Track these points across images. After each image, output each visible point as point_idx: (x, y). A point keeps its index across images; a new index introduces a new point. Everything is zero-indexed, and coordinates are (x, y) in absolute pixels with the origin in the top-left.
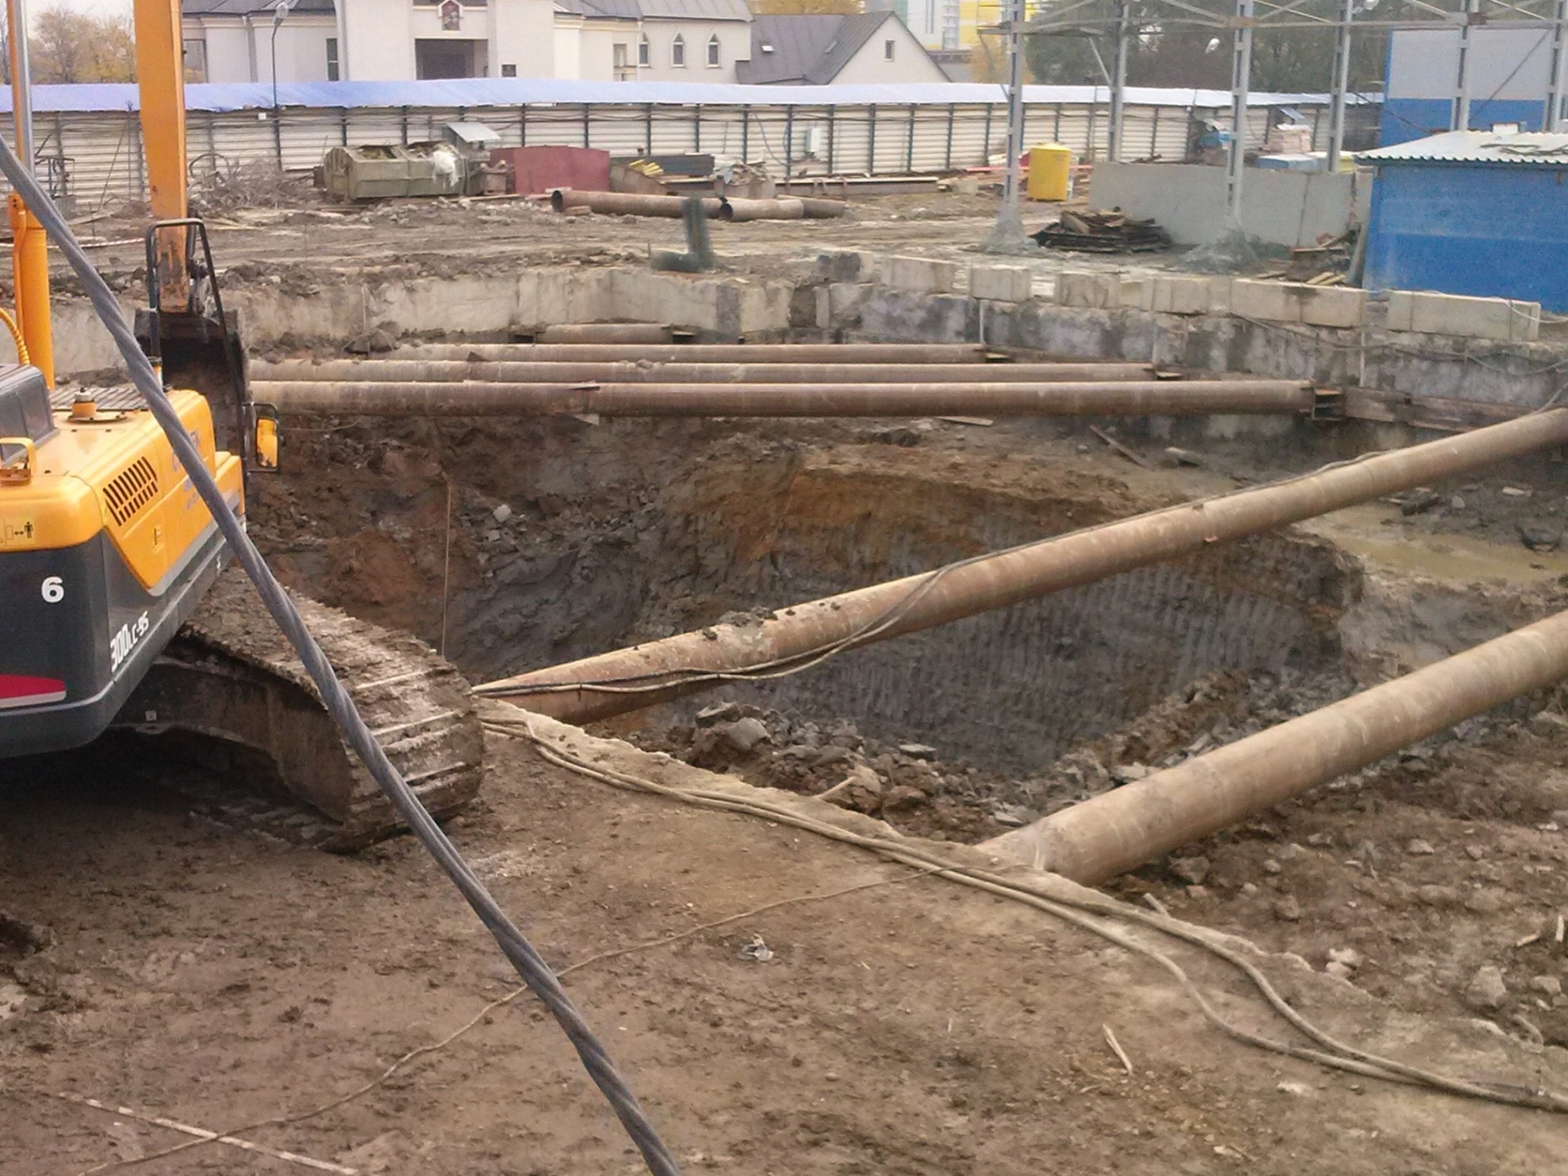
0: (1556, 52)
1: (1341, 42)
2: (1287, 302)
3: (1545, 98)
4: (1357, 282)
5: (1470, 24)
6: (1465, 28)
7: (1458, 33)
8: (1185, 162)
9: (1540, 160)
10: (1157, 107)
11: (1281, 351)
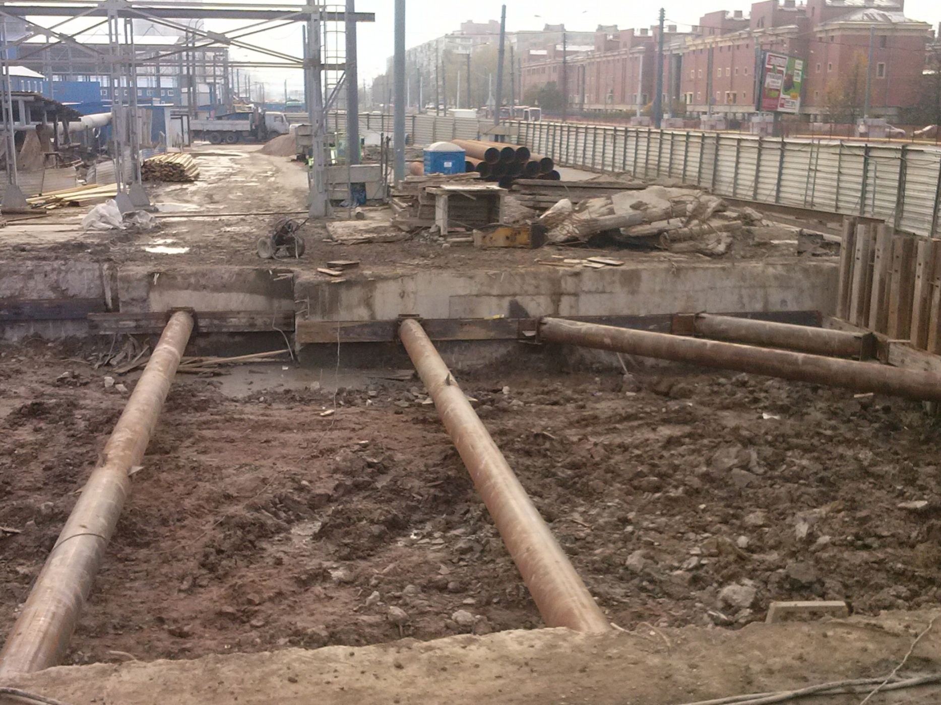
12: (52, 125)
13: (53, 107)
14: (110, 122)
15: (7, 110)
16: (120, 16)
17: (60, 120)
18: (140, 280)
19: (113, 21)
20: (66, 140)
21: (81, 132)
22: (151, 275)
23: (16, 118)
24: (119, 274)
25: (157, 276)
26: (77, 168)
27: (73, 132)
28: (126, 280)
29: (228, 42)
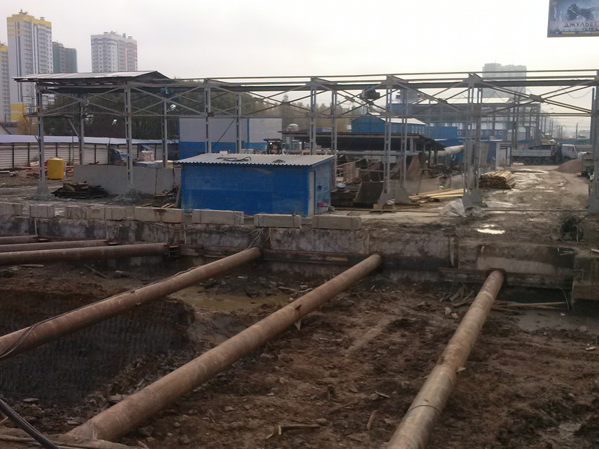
0: (238, 126)
1: (163, 122)
2: (156, 215)
3: (236, 142)
4: (179, 207)
5: (208, 116)
6: (207, 118)
7: (205, 120)
8: (108, 164)
9: (237, 163)
10: (95, 144)
11: (155, 233)
12: (427, 153)
13: (429, 142)
14: (462, 151)
15: (404, 144)
16: (475, 87)
17: (433, 150)
18: (472, 249)
19: (471, 90)
20: (435, 162)
21: (444, 157)
22: (480, 247)
23: (408, 149)
24: (460, 245)
25: (483, 247)
26: (440, 179)
27: (440, 157)
28: (464, 248)
29: (542, 101)
